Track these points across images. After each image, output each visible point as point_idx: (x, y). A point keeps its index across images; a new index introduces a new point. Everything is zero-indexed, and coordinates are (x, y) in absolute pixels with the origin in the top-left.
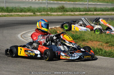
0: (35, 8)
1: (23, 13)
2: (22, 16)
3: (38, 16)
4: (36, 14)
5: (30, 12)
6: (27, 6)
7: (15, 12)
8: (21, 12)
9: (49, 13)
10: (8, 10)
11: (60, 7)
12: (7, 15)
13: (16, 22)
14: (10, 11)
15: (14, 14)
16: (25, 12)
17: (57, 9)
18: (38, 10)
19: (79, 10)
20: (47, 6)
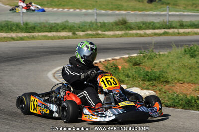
0: (74, 23)
1: (54, 34)
2: (52, 39)
3: (80, 38)
4: (76, 34)
5: (67, 30)
6: (59, 20)
7: (40, 32)
8: (50, 32)
9: (100, 32)
10: (27, 28)
11: (120, 22)
12: (25, 37)
13: (42, 50)
14: (31, 31)
15: (39, 36)
16: (57, 31)
17: (113, 25)
18: (79, 28)
19: (152, 26)
20: (96, 20)
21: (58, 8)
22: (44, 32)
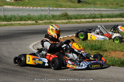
2: (24, 25)
4: (38, 22)
5: (31, 20)
6: (25, 14)
7: (15, 21)
8: (21, 21)
10: (6, 18)
11: (63, 14)
14: (9, 20)
15: (15, 23)
17: (59, 16)
18: (39, 18)
19: (84, 16)
20: (49, 13)
21: (23, 7)
22: (17, 21)
